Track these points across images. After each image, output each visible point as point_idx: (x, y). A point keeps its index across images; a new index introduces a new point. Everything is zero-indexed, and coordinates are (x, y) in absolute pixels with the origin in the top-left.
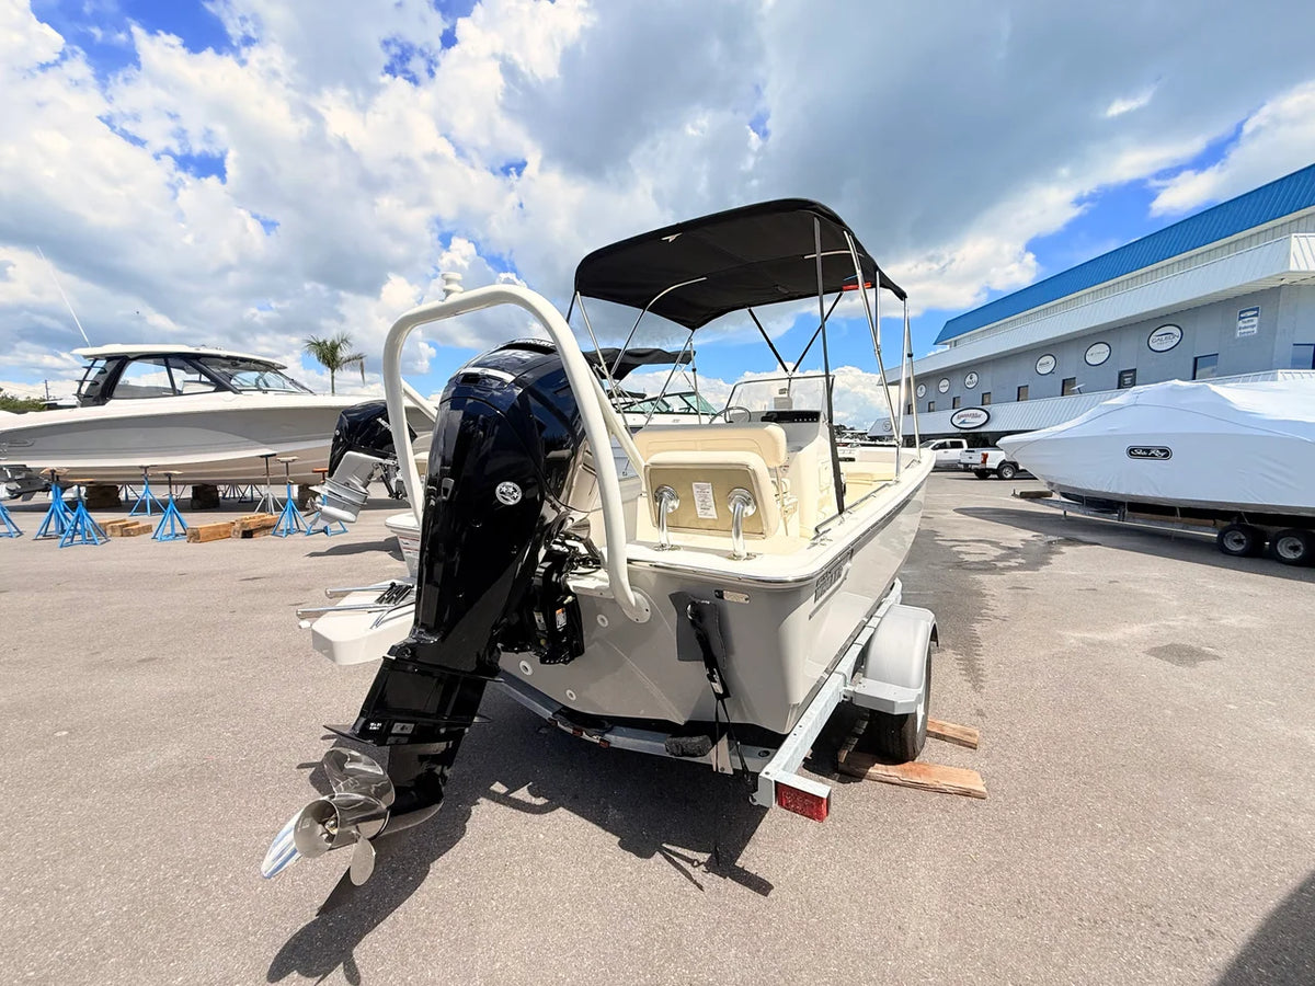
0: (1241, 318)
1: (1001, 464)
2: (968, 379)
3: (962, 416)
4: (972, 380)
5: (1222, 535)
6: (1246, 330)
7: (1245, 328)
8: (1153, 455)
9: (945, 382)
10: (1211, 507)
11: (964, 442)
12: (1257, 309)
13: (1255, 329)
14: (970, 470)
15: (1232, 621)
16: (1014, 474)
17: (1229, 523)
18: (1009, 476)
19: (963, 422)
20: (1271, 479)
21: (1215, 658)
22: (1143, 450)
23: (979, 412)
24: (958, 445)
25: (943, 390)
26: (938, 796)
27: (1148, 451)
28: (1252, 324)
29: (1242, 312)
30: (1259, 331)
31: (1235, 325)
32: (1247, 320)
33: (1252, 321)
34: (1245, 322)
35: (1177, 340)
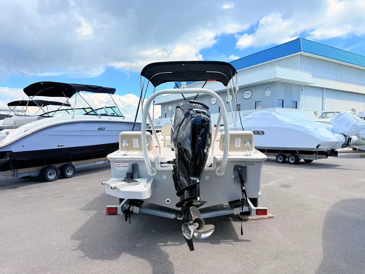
0: (266, 90)
5: (277, 158)
7: (267, 93)
8: (260, 134)
10: (274, 149)
12: (269, 88)
13: (269, 94)
15: (290, 178)
17: (278, 154)
20: (287, 140)
21: (292, 186)
22: (257, 132)
26: (265, 220)
27: (258, 132)
28: (269, 92)
29: (266, 88)
30: (270, 95)
31: (265, 92)
32: (267, 91)
33: (269, 91)
34: (267, 92)
35: (251, 95)
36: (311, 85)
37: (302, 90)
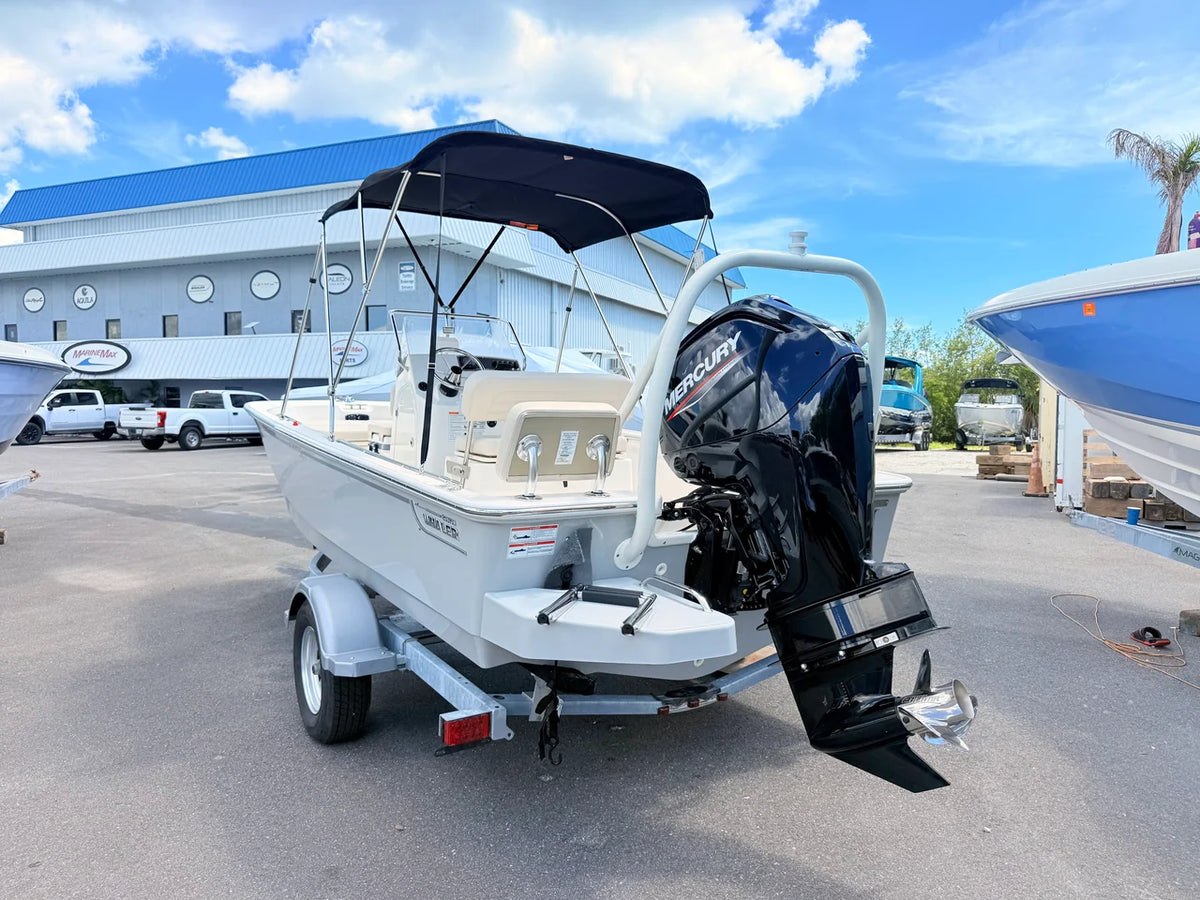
0: (401, 271)
1: (183, 428)
2: (79, 294)
3: (85, 353)
4: (85, 296)
6: (406, 285)
7: (406, 282)
9: (35, 294)
11: (98, 394)
12: (413, 264)
13: (413, 285)
14: (134, 438)
16: (200, 442)
18: (194, 444)
19: (86, 362)
23: (113, 349)
24: (88, 399)
25: (34, 307)
28: (413, 278)
29: (401, 265)
30: (417, 288)
31: (398, 277)
32: (406, 274)
33: (409, 276)
34: (406, 276)
35: (348, 283)
36: (524, 270)
37: (502, 282)
